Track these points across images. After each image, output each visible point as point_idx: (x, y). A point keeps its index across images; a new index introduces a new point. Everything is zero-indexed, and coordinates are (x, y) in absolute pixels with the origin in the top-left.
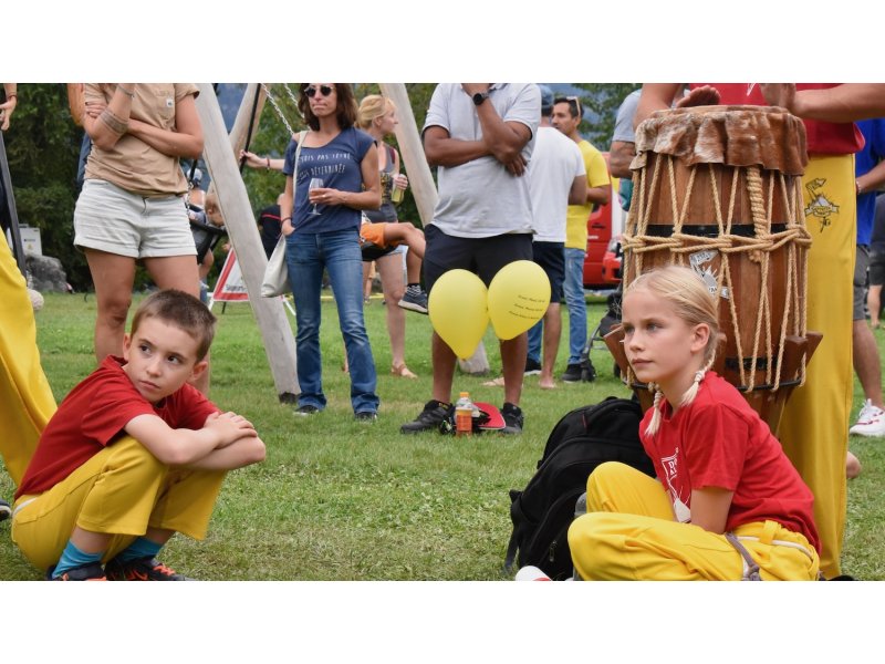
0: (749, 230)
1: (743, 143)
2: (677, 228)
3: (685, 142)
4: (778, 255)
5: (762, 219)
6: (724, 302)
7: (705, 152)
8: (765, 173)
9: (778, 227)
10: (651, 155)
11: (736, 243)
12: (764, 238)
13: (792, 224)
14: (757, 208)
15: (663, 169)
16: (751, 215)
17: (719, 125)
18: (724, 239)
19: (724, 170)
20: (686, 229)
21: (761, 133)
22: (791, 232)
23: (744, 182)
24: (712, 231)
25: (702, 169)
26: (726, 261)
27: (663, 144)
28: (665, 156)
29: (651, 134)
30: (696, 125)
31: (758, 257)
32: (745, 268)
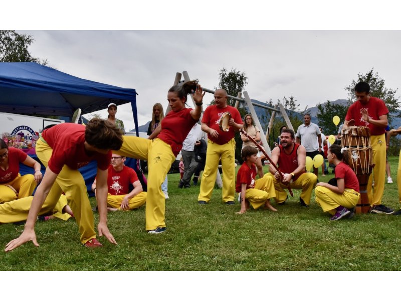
0: (362, 146)
1: (361, 132)
2: (350, 146)
3: (350, 132)
4: (367, 151)
5: (364, 145)
6: (359, 159)
7: (354, 134)
8: (364, 137)
9: (367, 146)
10: (344, 135)
11: (360, 149)
12: (365, 148)
13: (369, 145)
14: (363, 143)
15: (347, 136)
16: (362, 144)
17: (356, 129)
18: (358, 148)
19: (357, 137)
20: (351, 147)
21: (363, 130)
22: (369, 147)
23: (361, 138)
24: (356, 147)
25: (353, 137)
26: (358, 152)
27: (346, 133)
28: (347, 135)
29: (344, 131)
30: (352, 129)
31: (364, 151)
32: (362, 153)
